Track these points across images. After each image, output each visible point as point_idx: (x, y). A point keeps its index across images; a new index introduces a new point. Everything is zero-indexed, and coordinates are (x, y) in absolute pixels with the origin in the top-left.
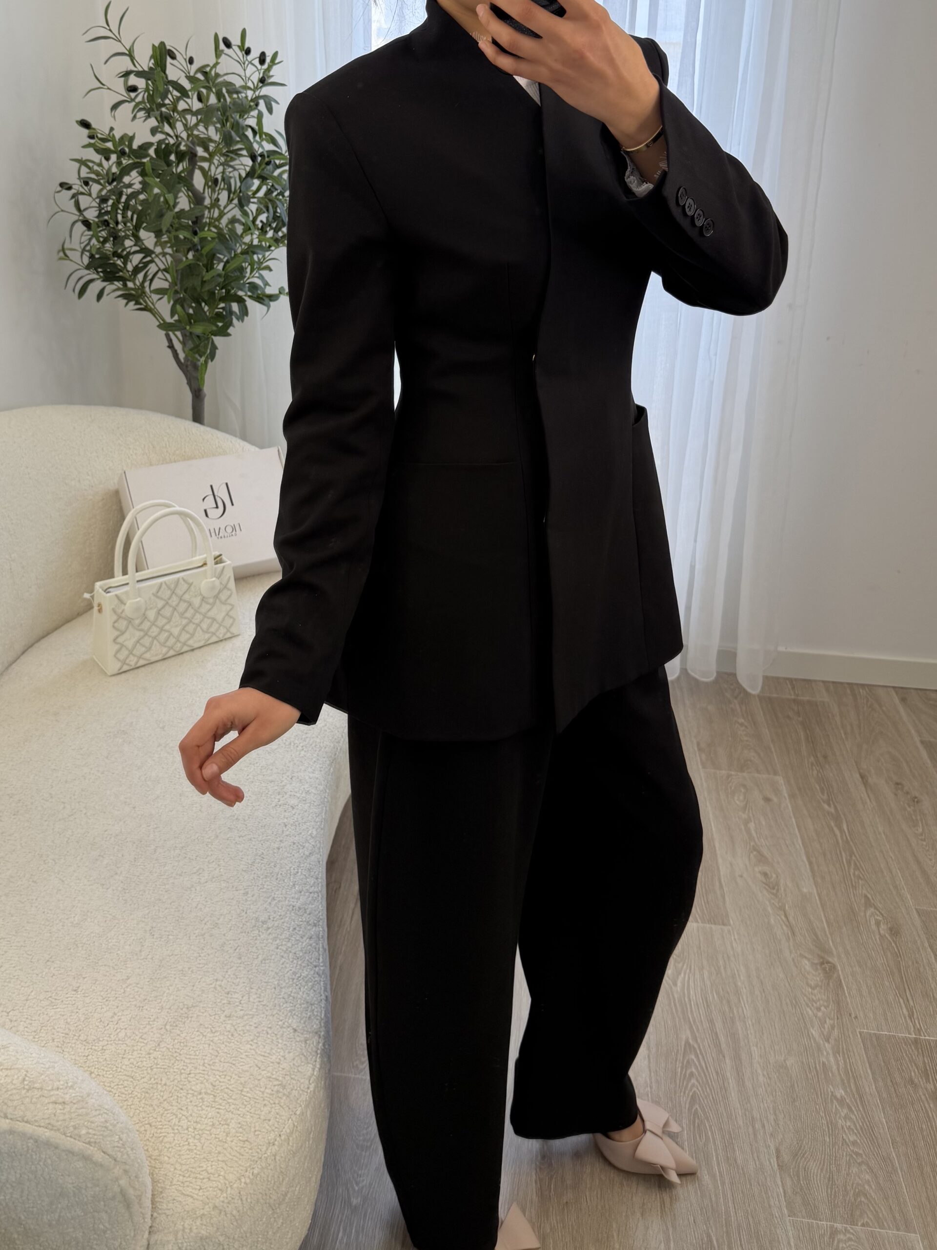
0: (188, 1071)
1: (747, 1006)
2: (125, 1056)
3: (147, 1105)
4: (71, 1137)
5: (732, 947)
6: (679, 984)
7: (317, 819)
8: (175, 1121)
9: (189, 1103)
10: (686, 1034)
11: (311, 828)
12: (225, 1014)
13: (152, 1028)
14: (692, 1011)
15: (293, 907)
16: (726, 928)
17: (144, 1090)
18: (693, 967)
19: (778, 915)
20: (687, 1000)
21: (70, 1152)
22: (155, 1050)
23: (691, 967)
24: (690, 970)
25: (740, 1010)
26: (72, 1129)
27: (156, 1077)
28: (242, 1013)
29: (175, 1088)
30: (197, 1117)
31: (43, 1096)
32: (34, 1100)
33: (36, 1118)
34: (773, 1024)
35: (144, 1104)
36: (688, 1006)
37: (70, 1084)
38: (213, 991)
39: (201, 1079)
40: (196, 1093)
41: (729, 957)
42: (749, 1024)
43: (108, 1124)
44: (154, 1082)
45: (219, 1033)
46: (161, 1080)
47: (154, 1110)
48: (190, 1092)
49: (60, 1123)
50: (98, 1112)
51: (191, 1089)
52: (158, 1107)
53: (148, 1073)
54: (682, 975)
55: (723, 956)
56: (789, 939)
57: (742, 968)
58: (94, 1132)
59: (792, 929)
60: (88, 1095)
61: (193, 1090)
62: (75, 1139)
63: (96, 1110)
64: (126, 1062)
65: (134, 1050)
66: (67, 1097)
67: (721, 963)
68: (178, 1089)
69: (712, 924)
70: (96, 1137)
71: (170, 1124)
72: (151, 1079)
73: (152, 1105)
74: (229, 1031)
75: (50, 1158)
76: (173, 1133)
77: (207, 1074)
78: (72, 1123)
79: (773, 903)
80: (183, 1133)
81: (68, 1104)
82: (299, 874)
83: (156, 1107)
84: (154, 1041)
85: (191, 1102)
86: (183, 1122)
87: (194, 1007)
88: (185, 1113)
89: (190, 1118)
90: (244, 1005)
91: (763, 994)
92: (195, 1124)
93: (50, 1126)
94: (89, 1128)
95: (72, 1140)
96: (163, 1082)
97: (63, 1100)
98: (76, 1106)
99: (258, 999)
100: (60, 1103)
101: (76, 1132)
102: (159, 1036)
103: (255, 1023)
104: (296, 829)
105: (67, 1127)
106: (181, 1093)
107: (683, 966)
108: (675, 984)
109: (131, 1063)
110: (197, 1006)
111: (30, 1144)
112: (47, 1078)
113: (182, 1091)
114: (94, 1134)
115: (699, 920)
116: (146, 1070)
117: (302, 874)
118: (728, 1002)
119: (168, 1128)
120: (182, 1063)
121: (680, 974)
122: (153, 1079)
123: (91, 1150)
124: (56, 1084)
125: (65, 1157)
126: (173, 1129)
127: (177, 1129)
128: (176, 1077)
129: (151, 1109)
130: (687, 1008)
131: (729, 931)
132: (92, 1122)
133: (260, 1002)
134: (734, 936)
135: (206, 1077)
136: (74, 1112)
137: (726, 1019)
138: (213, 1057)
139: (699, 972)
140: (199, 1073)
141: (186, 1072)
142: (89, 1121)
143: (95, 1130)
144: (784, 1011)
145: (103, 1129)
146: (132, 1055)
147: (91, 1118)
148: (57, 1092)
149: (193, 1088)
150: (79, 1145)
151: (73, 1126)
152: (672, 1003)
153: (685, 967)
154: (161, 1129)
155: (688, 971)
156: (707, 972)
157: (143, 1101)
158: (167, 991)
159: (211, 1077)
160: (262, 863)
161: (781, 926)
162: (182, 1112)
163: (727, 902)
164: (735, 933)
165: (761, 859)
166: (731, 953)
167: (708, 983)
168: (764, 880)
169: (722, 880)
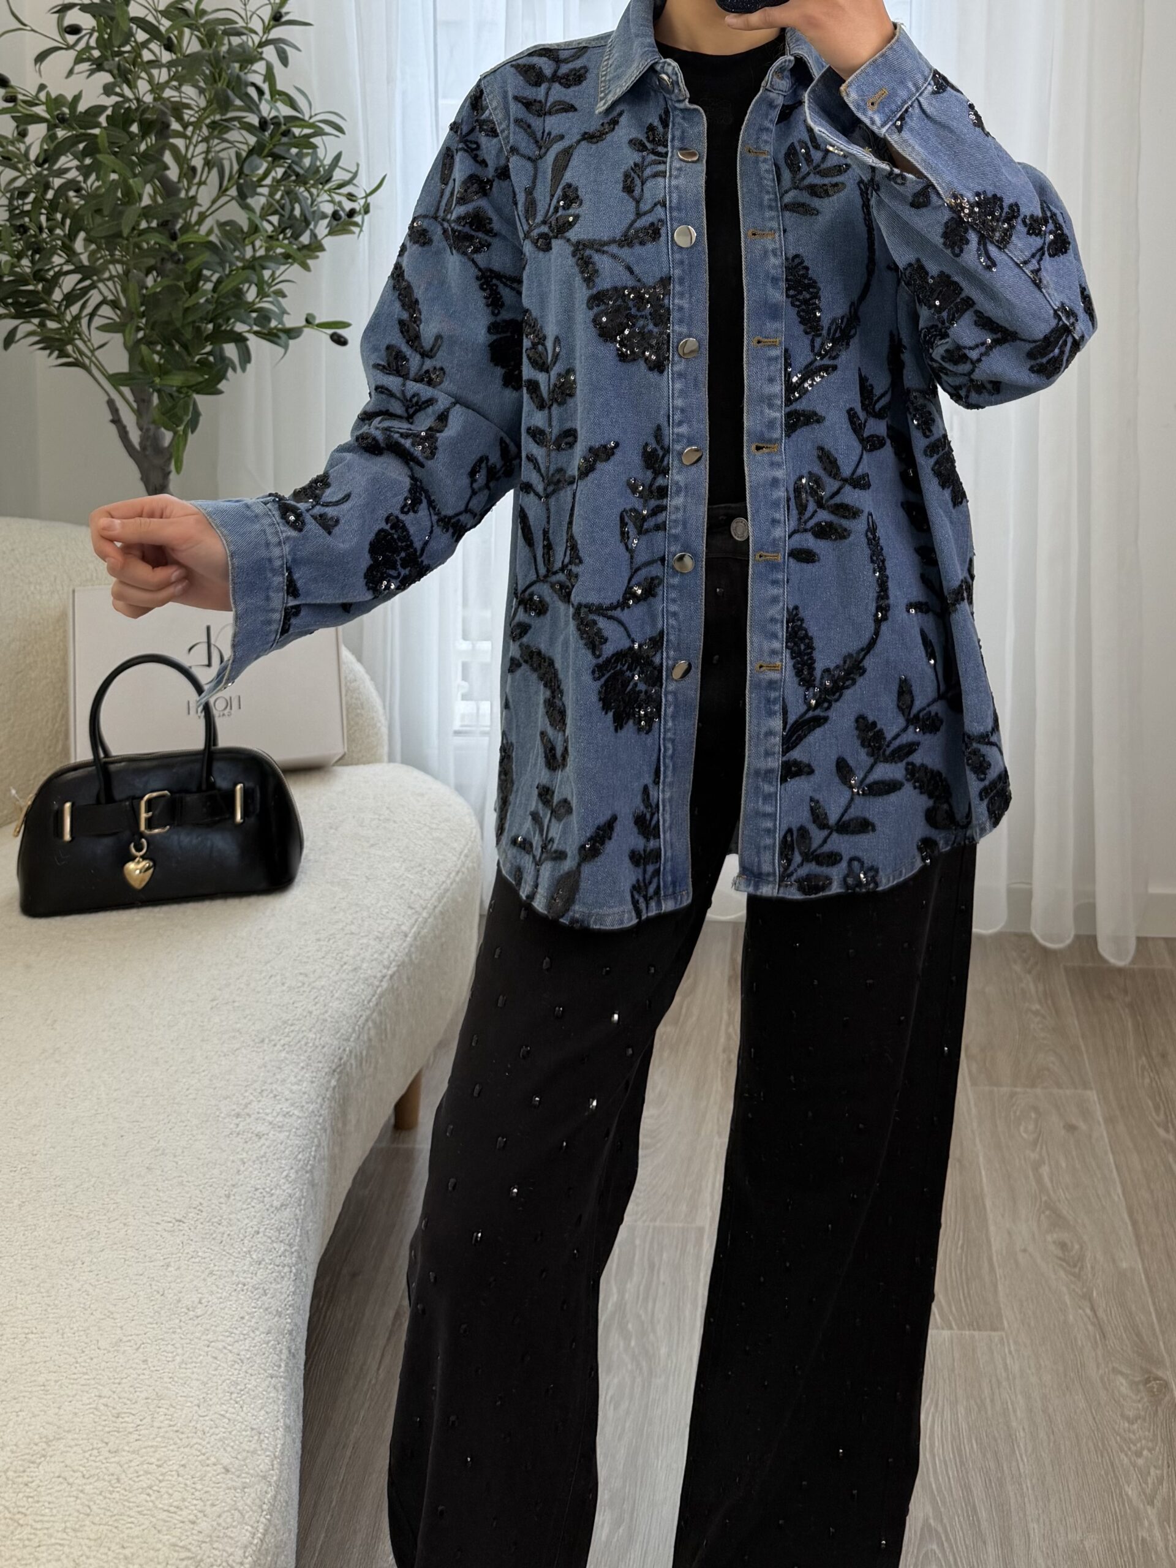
5: (1005, 1365)
16: (996, 1336)
20: (928, 1455)
67: (987, 1392)
69: (974, 1330)
79: (1074, 1290)
130: (928, 1469)
131: (1002, 1341)
134: (1009, 1347)
139: (951, 1410)
156: (962, 1410)
163: (1001, 1294)
164: (1011, 1341)
165: (1058, 1220)
166: (1004, 1375)
167: (964, 1426)
168: (1061, 1255)
169: (995, 1259)
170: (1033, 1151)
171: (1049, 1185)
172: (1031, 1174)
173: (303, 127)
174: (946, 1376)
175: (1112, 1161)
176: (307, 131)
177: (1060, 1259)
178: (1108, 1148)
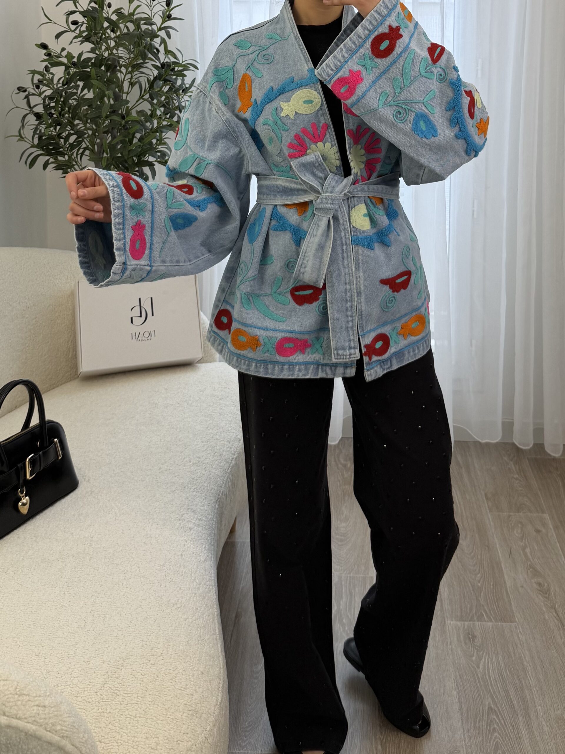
0: (126, 702)
1: (531, 678)
2: (78, 695)
3: (96, 727)
4: (49, 731)
5: (519, 637)
6: (481, 666)
7: (208, 538)
8: (118, 737)
9: (128, 725)
10: (488, 702)
11: (204, 544)
12: (150, 663)
13: (97, 675)
14: (491, 684)
15: (195, 594)
16: (513, 625)
17: (94, 717)
18: (490, 654)
19: (550, 612)
20: (487, 677)
21: (50, 743)
22: (101, 689)
23: (489, 654)
24: (489, 656)
25: (527, 681)
26: (50, 725)
27: (103, 708)
28: (162, 662)
29: (117, 714)
30: (135, 733)
31: (30, 701)
32: (24, 703)
33: (26, 716)
34: (551, 689)
35: (94, 727)
36: (489, 681)
37: (48, 694)
38: (141, 648)
39: (135, 707)
40: (132, 717)
41: (516, 645)
42: (534, 691)
43: (75, 724)
44: (101, 711)
45: (147, 676)
46: (106, 710)
47: (102, 730)
48: (128, 716)
49: (42, 720)
50: (68, 715)
51: (128, 714)
52: (105, 728)
53: (96, 706)
54: (483, 660)
55: (512, 645)
56: (560, 629)
57: (527, 652)
58: (66, 729)
59: (560, 620)
60: (61, 703)
61: (130, 715)
62: (53, 733)
63: (67, 713)
64: (79, 699)
65: (85, 691)
66: (47, 703)
67: (511, 649)
68: (119, 715)
69: (502, 622)
70: (67, 733)
71: (115, 739)
72: (99, 709)
73: (100, 727)
74: (154, 674)
75: (35, 748)
76: (118, 746)
77: (140, 704)
78: (51, 721)
79: (547, 604)
80: (125, 745)
81: (47, 708)
82: (198, 572)
83: (104, 729)
84: (100, 683)
85: (129, 723)
86: (124, 737)
87: (128, 659)
88: (126, 731)
89: (129, 734)
90: (164, 656)
91: (544, 670)
92: (133, 738)
93: (34, 722)
94: (62, 726)
95: (51, 734)
96: (108, 711)
97: (44, 704)
98: (53, 709)
99: (174, 652)
100: (42, 707)
101: (53, 728)
102: (103, 680)
103: (173, 668)
104: (194, 544)
105: (47, 724)
106: (121, 718)
107: (483, 654)
108: (478, 667)
109: (83, 700)
110: (129, 659)
111: (22, 736)
112: (32, 688)
113: (122, 716)
114: (66, 731)
115: (493, 620)
116: (95, 703)
117: (200, 572)
118: (518, 676)
119: (113, 742)
120: (122, 697)
121: (481, 659)
122: (100, 709)
123: (64, 743)
124: (38, 693)
125: (46, 747)
126: (117, 743)
127: (120, 743)
128: (117, 707)
129: (100, 730)
130: (488, 683)
131: (516, 627)
132: (64, 721)
133: (175, 654)
134: (519, 629)
135: (139, 705)
136: (52, 713)
137: (517, 689)
138: (144, 691)
139: (496, 657)
140: (134, 703)
141: (124, 703)
142: (62, 721)
143: (66, 727)
144: (559, 680)
145: (72, 727)
146: (84, 694)
147: (64, 718)
148: (39, 698)
149: (130, 713)
150: (56, 738)
151: (51, 723)
152: (477, 681)
153: (485, 654)
154: (109, 743)
155: (487, 657)
156: (501, 657)
157: (94, 725)
158: (107, 650)
159: (143, 706)
160: (170, 565)
161: (554, 620)
162: (123, 731)
163: (513, 607)
164: (520, 627)
165: (536, 573)
166: (518, 642)
167: (503, 665)
168: (539, 588)
169: (508, 591)
170: (522, 542)
171: (530, 557)
172: (521, 552)
173: (179, 67)
174: (492, 642)
175: (558, 546)
176: (180, 68)
177: (539, 590)
178: (556, 540)
